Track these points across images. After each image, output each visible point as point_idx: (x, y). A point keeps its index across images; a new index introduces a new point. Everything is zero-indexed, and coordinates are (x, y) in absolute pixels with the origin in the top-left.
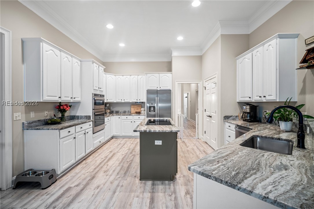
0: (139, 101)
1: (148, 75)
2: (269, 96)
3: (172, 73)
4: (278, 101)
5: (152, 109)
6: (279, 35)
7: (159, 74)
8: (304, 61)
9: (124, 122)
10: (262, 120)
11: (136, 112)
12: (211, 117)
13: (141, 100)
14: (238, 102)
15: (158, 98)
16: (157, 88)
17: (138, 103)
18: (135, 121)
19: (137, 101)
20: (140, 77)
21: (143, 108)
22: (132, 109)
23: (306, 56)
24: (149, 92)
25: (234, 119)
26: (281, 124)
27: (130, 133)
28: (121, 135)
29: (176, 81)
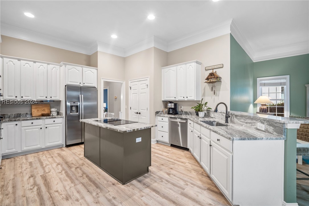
0: (51, 99)
1: (67, 66)
2: (190, 97)
3: (97, 70)
4: (195, 100)
5: (74, 109)
6: (197, 61)
7: (82, 67)
8: (207, 79)
9: (27, 130)
10: (179, 113)
11: (42, 114)
12: (140, 113)
13: (52, 98)
14: (163, 101)
15: (82, 95)
16: (80, 84)
17: (47, 101)
18: (46, 126)
19: (46, 99)
20: (51, 66)
21: (54, 109)
22: (33, 110)
23: (208, 76)
24: (69, 88)
25: (161, 114)
26: (200, 114)
27: (38, 145)
28: (19, 151)
29: (102, 79)
